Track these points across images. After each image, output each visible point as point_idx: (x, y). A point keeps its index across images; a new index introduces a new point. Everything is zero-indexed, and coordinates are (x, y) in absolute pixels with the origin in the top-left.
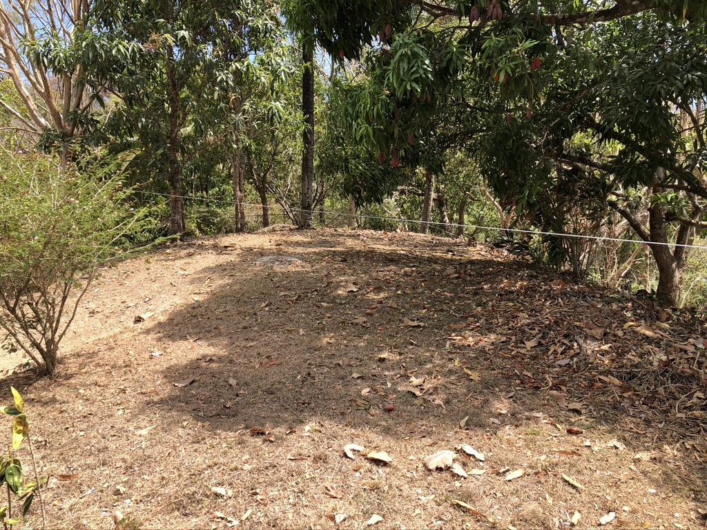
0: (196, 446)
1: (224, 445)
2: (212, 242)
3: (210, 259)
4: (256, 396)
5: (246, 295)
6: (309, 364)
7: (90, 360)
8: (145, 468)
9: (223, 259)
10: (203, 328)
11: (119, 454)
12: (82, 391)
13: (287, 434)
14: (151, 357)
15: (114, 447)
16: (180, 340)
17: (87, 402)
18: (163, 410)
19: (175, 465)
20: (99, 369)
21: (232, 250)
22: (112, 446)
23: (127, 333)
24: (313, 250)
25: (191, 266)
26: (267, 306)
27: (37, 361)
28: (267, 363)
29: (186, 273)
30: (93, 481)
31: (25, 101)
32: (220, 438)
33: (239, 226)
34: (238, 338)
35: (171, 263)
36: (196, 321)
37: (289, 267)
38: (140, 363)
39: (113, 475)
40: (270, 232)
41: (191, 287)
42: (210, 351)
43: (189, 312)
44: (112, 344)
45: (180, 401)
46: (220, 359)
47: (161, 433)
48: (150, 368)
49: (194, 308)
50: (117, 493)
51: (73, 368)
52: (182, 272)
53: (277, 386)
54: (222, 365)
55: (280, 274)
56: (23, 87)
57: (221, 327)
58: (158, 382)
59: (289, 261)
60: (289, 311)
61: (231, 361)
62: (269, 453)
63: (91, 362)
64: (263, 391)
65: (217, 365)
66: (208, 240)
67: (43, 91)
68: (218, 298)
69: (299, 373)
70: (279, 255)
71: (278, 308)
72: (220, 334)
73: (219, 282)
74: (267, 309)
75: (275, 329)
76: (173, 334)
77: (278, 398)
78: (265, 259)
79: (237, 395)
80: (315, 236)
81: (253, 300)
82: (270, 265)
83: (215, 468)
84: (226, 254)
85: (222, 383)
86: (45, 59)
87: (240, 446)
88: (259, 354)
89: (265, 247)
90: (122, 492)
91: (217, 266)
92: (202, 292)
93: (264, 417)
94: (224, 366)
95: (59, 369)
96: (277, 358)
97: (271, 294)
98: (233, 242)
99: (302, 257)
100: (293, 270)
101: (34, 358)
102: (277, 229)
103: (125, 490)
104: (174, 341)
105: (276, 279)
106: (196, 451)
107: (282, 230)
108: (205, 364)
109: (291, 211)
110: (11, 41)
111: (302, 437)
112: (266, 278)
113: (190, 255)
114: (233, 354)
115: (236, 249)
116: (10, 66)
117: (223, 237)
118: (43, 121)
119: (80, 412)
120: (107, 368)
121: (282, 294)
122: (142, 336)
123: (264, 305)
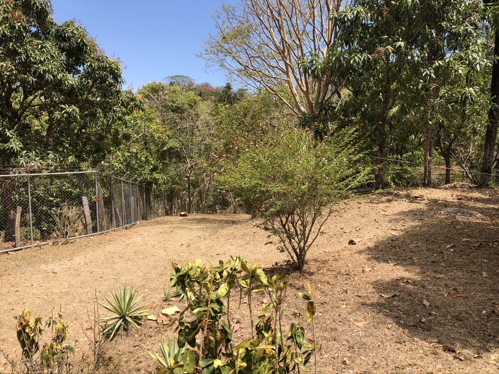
0: (399, 346)
1: (421, 351)
2: (405, 192)
3: (404, 205)
4: (446, 319)
5: (433, 236)
6: (493, 303)
7: (324, 265)
8: (362, 351)
9: (414, 206)
10: (400, 257)
11: (344, 335)
12: (319, 285)
13: (475, 358)
14: (363, 271)
15: (341, 330)
16: (384, 262)
17: (323, 294)
18: (374, 311)
19: (384, 356)
20: (329, 273)
21: (420, 200)
22: (340, 329)
23: (347, 251)
24: (492, 206)
25: (390, 209)
26: (451, 247)
27: (294, 260)
28: (454, 294)
29: (386, 213)
30: (329, 350)
31: (294, 96)
32: (417, 345)
33: (426, 182)
34: (428, 269)
35: (375, 205)
36: (395, 250)
37: (470, 218)
38: (356, 274)
39: (341, 349)
40: (452, 188)
41: (389, 225)
42: (407, 275)
43: (389, 243)
44: (337, 257)
45: (385, 308)
46: (414, 283)
47: (372, 329)
48: (363, 279)
49: (393, 240)
50: (344, 363)
51: (313, 269)
52: (384, 213)
53: (464, 315)
54: (416, 287)
55: (462, 223)
56: (294, 88)
57: (414, 258)
58: (369, 291)
59: (470, 214)
60: (472, 255)
61: (423, 286)
62: (459, 369)
63: (324, 267)
64: (452, 316)
65: (412, 287)
66: (402, 191)
67: (305, 90)
68: (411, 235)
69: (485, 309)
70: (460, 207)
71: (462, 251)
72: (413, 264)
73: (410, 224)
74: (452, 250)
75: (460, 268)
76: (378, 258)
77: (466, 325)
78: (449, 209)
79: (430, 314)
80: (494, 195)
81: (439, 241)
82: (453, 215)
83: (415, 367)
84: (416, 203)
85: (417, 302)
86: (309, 70)
87: (434, 356)
88: (447, 285)
89: (449, 200)
90: (347, 364)
91: (410, 211)
92: (398, 229)
93: (454, 338)
94: (418, 289)
95: (305, 267)
96: (463, 292)
97: (455, 239)
98: (421, 194)
99: (481, 211)
100: (474, 221)
101: (292, 258)
102: (458, 186)
103: (349, 362)
104: (379, 262)
105: (458, 227)
106: (398, 349)
107: (462, 188)
108: (402, 284)
109: (470, 173)
110: (290, 61)
111: (488, 364)
112: (449, 225)
113: (389, 201)
114: (425, 281)
115: (424, 200)
116: (288, 76)
117: (413, 189)
118: (302, 109)
119: (319, 299)
120: (334, 273)
121: (465, 239)
122: (357, 255)
123: (448, 246)
